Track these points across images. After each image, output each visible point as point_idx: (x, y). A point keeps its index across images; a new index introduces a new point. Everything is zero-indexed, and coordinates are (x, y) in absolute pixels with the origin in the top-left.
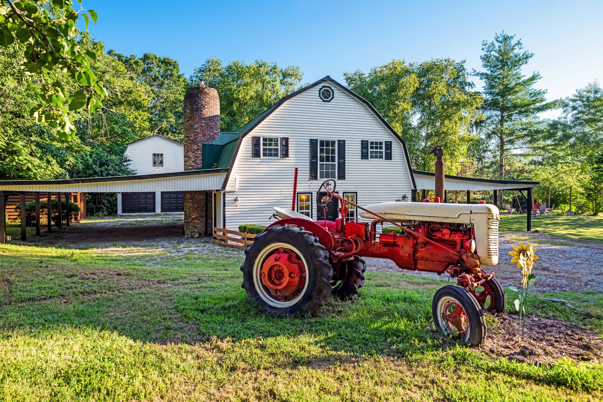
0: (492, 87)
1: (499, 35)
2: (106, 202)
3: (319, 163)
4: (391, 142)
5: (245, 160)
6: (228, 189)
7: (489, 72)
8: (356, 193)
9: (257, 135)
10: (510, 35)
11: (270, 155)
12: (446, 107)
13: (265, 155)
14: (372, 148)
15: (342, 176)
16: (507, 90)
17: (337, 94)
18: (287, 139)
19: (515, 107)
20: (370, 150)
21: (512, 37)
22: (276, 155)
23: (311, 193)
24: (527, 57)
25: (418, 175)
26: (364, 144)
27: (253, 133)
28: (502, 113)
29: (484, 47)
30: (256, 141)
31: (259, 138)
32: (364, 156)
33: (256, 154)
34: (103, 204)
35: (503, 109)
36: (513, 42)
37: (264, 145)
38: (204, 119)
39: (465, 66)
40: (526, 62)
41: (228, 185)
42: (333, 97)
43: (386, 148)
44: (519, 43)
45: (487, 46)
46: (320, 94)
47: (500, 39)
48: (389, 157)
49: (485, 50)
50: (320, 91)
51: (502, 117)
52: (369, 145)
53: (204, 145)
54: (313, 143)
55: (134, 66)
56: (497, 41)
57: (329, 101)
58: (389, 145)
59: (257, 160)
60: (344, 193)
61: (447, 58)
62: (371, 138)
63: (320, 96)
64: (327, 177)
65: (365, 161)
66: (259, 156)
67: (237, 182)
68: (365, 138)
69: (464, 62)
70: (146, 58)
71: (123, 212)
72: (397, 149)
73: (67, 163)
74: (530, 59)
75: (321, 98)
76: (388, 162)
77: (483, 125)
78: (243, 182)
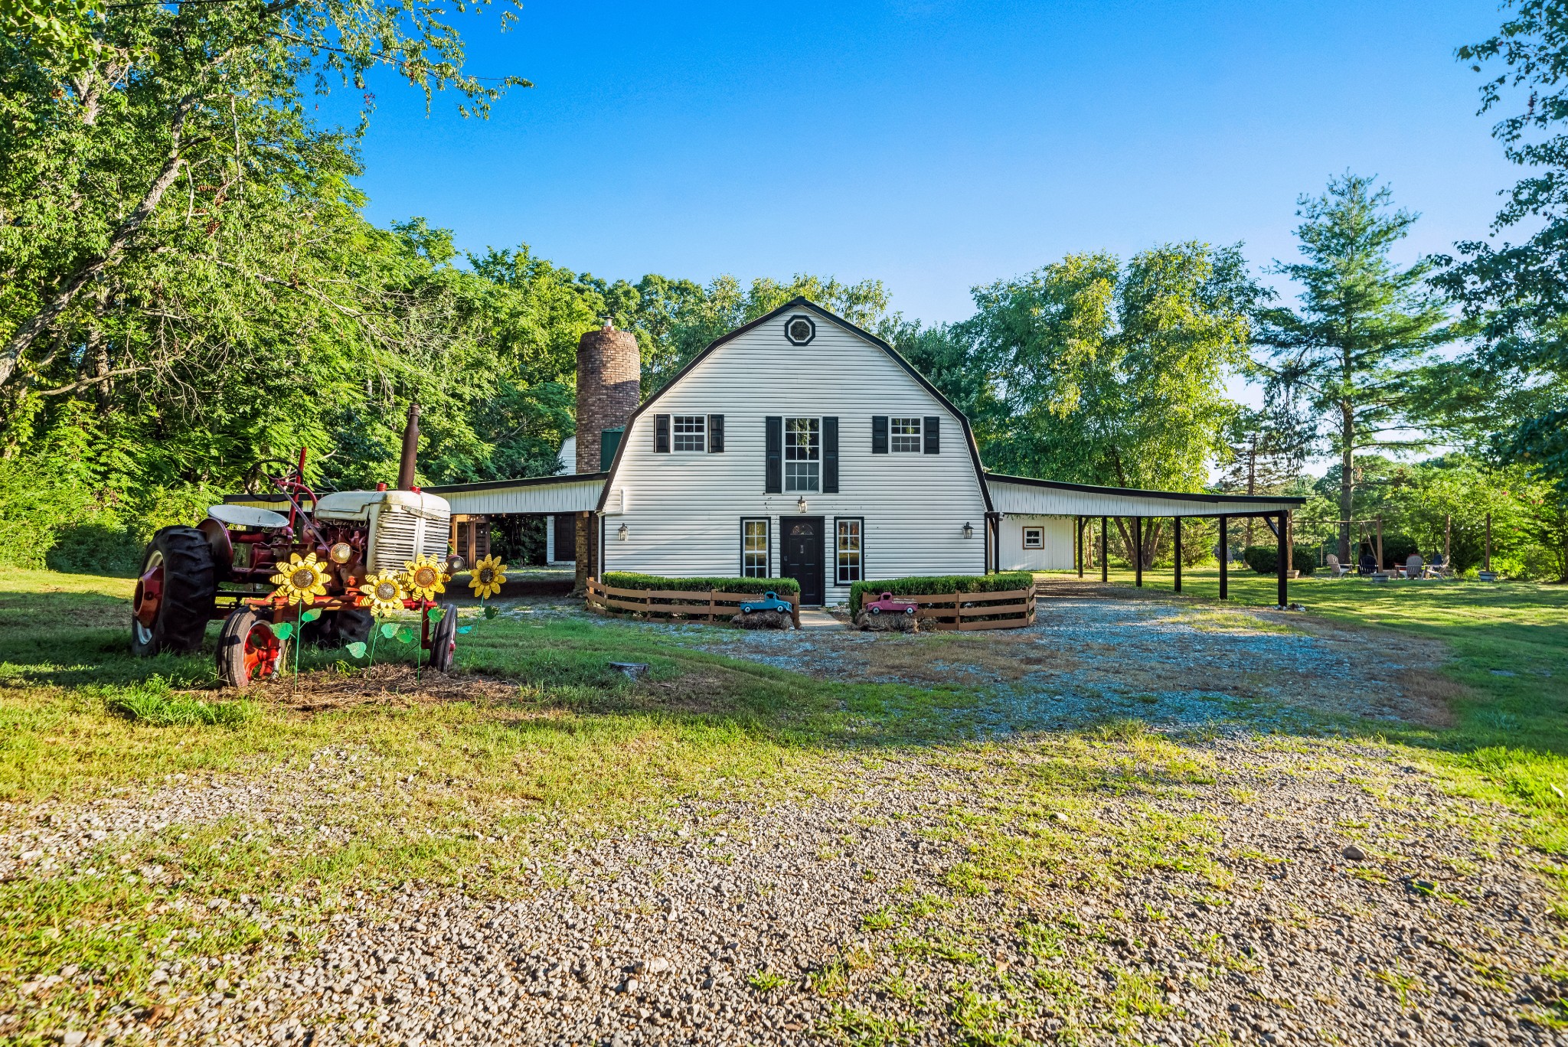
0: (1320, 294)
1: (1338, 178)
2: (527, 540)
3: (784, 461)
4: (937, 419)
5: (640, 457)
6: (608, 508)
7: (1312, 263)
8: (862, 519)
9: (663, 411)
10: (1363, 176)
11: (689, 448)
12: (1164, 344)
13: (678, 447)
14: (895, 430)
15: (832, 486)
16: (1352, 299)
17: (823, 329)
18: (721, 417)
19: (1375, 336)
20: (890, 435)
21: (1370, 181)
22: (700, 448)
23: (769, 519)
24: (1404, 223)
25: (995, 483)
26: (879, 425)
27: (655, 409)
28: (1347, 351)
29: (1302, 208)
30: (661, 422)
31: (667, 417)
32: (879, 447)
33: (662, 446)
34: (523, 544)
35: (1347, 344)
36: (1370, 192)
37: (678, 429)
38: (607, 388)
39: (1244, 253)
40: (1404, 234)
41: (608, 503)
42: (814, 336)
43: (927, 432)
44: (1384, 193)
45: (1308, 205)
46: (786, 331)
47: (1341, 187)
48: (933, 447)
49: (1304, 213)
50: (786, 326)
51: (1348, 361)
52: (890, 426)
53: (604, 433)
54: (773, 424)
55: (623, 299)
56: (1333, 192)
57: (805, 344)
58: (932, 425)
59: (662, 457)
60: (836, 519)
61: (1189, 239)
62: (892, 411)
63: (786, 335)
64: (802, 487)
65: (880, 457)
66: (667, 450)
67: (625, 498)
68: (881, 413)
69: (1240, 245)
70: (647, 281)
71: (556, 559)
72: (950, 431)
73: (447, 472)
74: (1411, 225)
75: (790, 340)
76: (931, 457)
77: (1303, 379)
78: (636, 497)
